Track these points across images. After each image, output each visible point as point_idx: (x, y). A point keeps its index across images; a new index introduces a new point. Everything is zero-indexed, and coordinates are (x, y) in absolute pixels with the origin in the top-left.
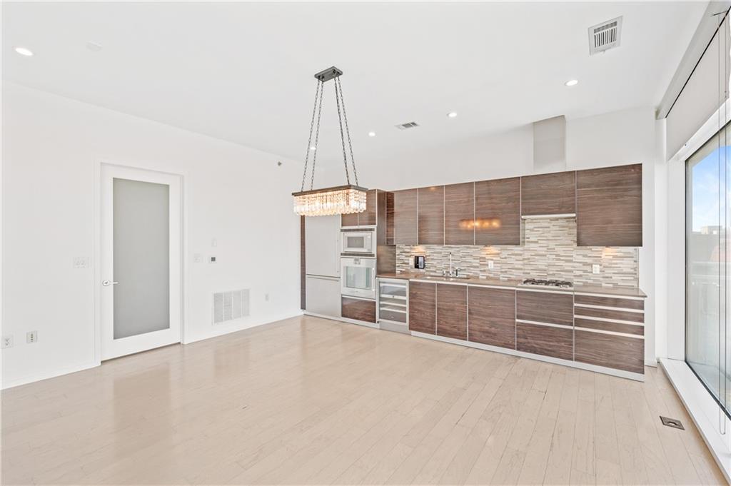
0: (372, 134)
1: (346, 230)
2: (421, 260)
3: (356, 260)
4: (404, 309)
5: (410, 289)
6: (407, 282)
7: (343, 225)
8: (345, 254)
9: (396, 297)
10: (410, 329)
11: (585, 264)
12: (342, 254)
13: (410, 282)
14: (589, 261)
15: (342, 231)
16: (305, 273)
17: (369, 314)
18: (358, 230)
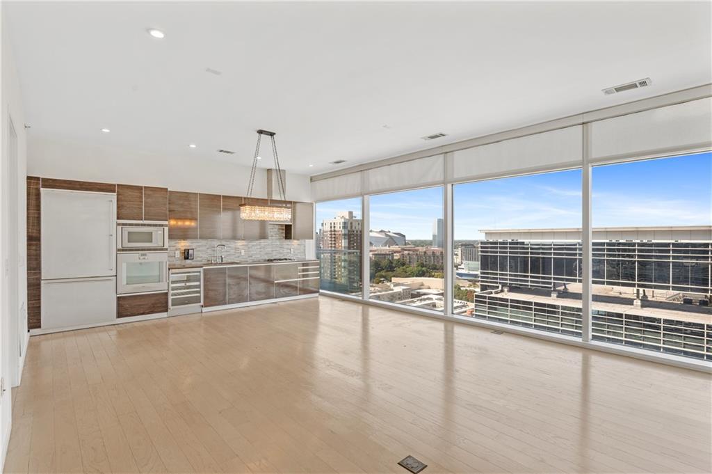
0: (193, 146)
1: (123, 224)
2: (191, 252)
3: (142, 255)
4: (199, 292)
5: (205, 275)
6: (201, 269)
7: (118, 218)
8: (123, 250)
9: (188, 284)
10: (205, 305)
11: (288, 249)
12: (119, 250)
13: (204, 269)
14: (289, 247)
15: (118, 224)
16: (39, 279)
17: (159, 305)
18: (144, 225)
